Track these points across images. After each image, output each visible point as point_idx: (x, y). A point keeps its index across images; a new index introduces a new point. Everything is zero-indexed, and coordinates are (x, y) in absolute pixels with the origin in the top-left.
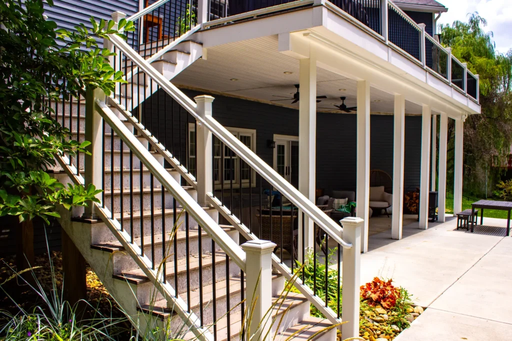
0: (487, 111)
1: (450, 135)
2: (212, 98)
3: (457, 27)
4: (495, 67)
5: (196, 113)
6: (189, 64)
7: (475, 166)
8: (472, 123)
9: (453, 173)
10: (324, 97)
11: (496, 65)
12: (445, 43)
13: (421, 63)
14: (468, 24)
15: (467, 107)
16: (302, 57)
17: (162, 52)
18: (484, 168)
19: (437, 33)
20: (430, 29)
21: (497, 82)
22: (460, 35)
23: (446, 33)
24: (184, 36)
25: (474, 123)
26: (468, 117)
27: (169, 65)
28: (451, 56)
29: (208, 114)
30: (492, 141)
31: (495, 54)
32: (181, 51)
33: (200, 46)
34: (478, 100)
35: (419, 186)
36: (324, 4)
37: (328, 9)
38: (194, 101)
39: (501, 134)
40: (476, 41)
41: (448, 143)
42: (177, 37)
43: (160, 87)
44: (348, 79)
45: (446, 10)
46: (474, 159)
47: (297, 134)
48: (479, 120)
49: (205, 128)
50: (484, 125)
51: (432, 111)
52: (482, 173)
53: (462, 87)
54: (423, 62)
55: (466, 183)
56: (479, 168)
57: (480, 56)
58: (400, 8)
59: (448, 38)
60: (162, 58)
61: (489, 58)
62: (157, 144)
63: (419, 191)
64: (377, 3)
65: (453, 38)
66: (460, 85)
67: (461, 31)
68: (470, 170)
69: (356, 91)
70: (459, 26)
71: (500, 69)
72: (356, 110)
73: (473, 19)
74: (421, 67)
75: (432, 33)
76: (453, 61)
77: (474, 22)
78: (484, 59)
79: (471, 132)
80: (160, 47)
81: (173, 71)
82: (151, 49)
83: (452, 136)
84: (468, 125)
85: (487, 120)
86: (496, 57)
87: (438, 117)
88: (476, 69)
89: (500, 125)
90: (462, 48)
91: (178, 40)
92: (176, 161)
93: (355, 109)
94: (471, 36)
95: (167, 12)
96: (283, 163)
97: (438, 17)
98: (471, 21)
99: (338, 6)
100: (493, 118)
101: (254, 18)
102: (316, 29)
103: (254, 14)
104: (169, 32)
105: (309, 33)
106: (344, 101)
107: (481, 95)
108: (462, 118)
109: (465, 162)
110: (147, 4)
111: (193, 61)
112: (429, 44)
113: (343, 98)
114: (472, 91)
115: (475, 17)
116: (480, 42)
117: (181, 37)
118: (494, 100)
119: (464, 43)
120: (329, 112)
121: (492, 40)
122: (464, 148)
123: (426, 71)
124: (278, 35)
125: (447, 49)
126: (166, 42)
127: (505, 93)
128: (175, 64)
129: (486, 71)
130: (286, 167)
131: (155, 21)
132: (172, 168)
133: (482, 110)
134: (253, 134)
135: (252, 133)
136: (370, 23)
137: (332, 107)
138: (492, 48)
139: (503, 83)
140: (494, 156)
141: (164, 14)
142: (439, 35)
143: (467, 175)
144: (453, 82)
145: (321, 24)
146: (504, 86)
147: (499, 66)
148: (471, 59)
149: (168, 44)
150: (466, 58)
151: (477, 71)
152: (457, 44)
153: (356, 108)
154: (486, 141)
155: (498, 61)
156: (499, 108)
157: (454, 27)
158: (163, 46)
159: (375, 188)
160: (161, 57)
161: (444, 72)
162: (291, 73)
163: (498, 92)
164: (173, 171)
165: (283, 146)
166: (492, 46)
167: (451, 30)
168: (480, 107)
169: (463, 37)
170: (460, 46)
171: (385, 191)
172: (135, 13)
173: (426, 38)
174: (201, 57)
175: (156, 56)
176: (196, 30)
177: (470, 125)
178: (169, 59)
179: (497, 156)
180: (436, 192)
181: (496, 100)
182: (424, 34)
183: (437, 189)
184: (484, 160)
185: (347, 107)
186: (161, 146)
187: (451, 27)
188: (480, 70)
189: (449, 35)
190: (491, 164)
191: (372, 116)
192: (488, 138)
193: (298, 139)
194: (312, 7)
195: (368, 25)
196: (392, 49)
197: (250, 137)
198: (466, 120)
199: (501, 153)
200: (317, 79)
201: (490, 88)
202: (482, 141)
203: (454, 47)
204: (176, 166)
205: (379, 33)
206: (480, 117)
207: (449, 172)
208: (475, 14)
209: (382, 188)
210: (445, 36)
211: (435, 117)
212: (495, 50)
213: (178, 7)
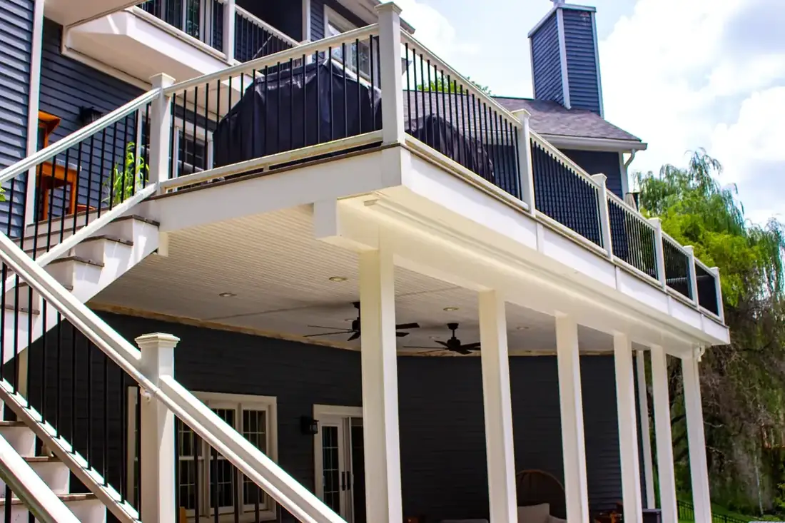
0: (742, 338)
1: (675, 389)
2: (173, 339)
3: (669, 177)
4: (747, 250)
5: (140, 370)
6: (131, 265)
7: (730, 447)
8: (716, 363)
9: (688, 466)
10: (415, 325)
11: (750, 247)
12: (647, 208)
13: (604, 251)
14: (689, 170)
15: (702, 332)
16: (363, 247)
17: (71, 240)
18: (751, 452)
19: (631, 191)
20: (615, 184)
21: (756, 280)
22: (673, 191)
23: (648, 189)
24: (120, 209)
25: (720, 362)
26: (707, 351)
27: (86, 269)
28: (660, 235)
29: (165, 374)
30: (758, 395)
31: (745, 226)
32: (113, 240)
33: (154, 228)
34: (721, 317)
35: (621, 498)
36: (403, 143)
37: (412, 152)
38: (136, 345)
39: (775, 381)
40: (706, 202)
41: (671, 405)
42: (105, 209)
43: (63, 317)
44: (459, 287)
45: (644, 147)
46: (729, 435)
47: (360, 404)
48: (728, 356)
49: (159, 403)
50: (740, 365)
51: (633, 344)
52: (748, 461)
53: (688, 294)
54: (608, 248)
55: (718, 484)
56: (740, 452)
57: (718, 230)
58: (553, 144)
59: (654, 199)
60: (73, 254)
61: (735, 234)
62: (55, 440)
63: (620, 509)
64: (509, 137)
65: (663, 197)
66: (684, 288)
67: (676, 184)
68: (721, 457)
69: (476, 312)
70: (672, 176)
71: (758, 255)
72: (480, 349)
73: (697, 161)
74: (605, 258)
75: (621, 190)
76: (666, 244)
77: (699, 167)
78: (726, 236)
79: (716, 379)
80: (68, 230)
81: (96, 280)
82: (49, 234)
83: (679, 390)
84: (708, 366)
85: (745, 354)
86: (747, 231)
87: (647, 353)
88: (713, 256)
89: (771, 364)
90: (682, 216)
91: (108, 216)
92: (96, 477)
93: (477, 346)
94: (697, 193)
95: (85, 157)
96: (336, 465)
97: (630, 160)
98: (695, 166)
99: (431, 146)
100: (756, 351)
101: (265, 171)
102: (389, 192)
103: (265, 164)
104: (88, 198)
105: (376, 200)
106: (456, 330)
107: (726, 305)
108: (694, 356)
109: (709, 442)
110: (46, 141)
111: (140, 259)
112: (617, 213)
113: (453, 326)
114: (708, 300)
115: (700, 158)
116: (714, 204)
117: (114, 209)
118: (753, 314)
119: (683, 206)
120: (428, 354)
121: (737, 200)
122: (705, 414)
123: (615, 266)
124: (312, 205)
125: (653, 222)
126: (81, 220)
127: (773, 300)
128: (100, 265)
129: (731, 258)
130: (343, 474)
131: (60, 175)
132: (87, 490)
133: (732, 336)
134: (270, 407)
135: (267, 404)
136: (497, 176)
137: (430, 344)
138: (739, 214)
139: (767, 280)
140: (766, 427)
141: (79, 161)
142: (635, 195)
143: (716, 468)
144: (668, 284)
145: (398, 181)
146: (769, 285)
147: (756, 248)
148: (700, 237)
149: (87, 225)
150: (691, 234)
151: (715, 259)
152: (672, 208)
153: (479, 344)
154: (747, 396)
155: (752, 238)
156: (765, 330)
157: (664, 176)
158: (74, 230)
159: (528, 508)
160: (70, 250)
161: (650, 266)
162: (344, 279)
163: (759, 299)
164: (89, 497)
165: (335, 429)
166: (737, 211)
167: (657, 182)
168: (728, 330)
169: (681, 197)
170: (677, 214)
171: (552, 513)
172: (18, 159)
173: (609, 201)
174: (156, 251)
175: (58, 250)
176: (146, 196)
177: (713, 366)
178: (87, 257)
179: (772, 427)
180: (657, 510)
181: (758, 315)
182: (605, 195)
183: (658, 505)
184: (747, 436)
185: (462, 344)
186: (64, 445)
187: (656, 176)
188: (720, 257)
189: (654, 192)
190: (763, 443)
191: (513, 360)
192: (751, 390)
193: (362, 412)
194: (380, 150)
195: (493, 181)
196: (544, 226)
197: (265, 412)
198: (702, 357)
199: (779, 419)
200: (396, 289)
201: (742, 292)
202: (738, 396)
203: (667, 217)
204: (96, 487)
205: (516, 196)
206: (731, 351)
207: (681, 463)
208: (699, 151)
209: (546, 508)
210: (648, 194)
211: (640, 354)
212: (744, 217)
213: (108, 148)
